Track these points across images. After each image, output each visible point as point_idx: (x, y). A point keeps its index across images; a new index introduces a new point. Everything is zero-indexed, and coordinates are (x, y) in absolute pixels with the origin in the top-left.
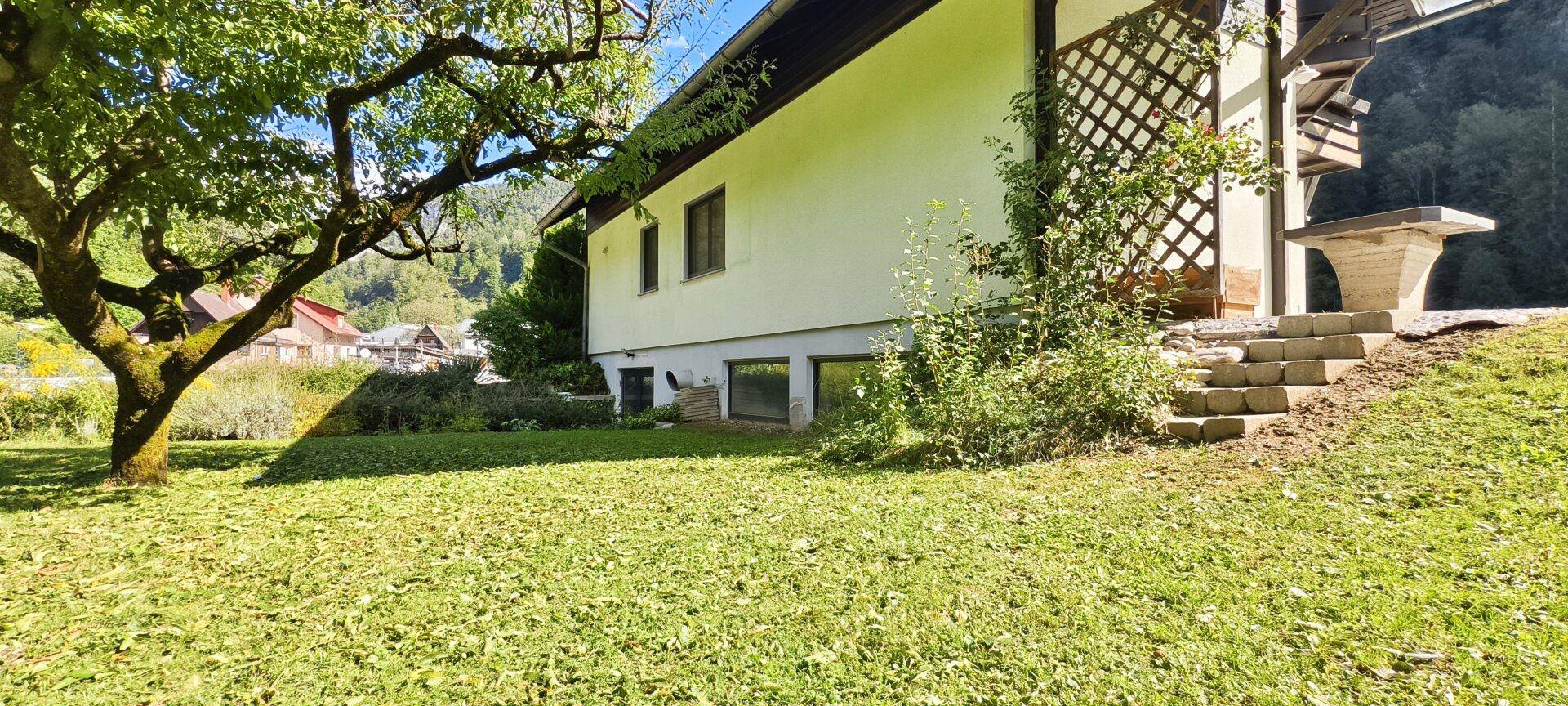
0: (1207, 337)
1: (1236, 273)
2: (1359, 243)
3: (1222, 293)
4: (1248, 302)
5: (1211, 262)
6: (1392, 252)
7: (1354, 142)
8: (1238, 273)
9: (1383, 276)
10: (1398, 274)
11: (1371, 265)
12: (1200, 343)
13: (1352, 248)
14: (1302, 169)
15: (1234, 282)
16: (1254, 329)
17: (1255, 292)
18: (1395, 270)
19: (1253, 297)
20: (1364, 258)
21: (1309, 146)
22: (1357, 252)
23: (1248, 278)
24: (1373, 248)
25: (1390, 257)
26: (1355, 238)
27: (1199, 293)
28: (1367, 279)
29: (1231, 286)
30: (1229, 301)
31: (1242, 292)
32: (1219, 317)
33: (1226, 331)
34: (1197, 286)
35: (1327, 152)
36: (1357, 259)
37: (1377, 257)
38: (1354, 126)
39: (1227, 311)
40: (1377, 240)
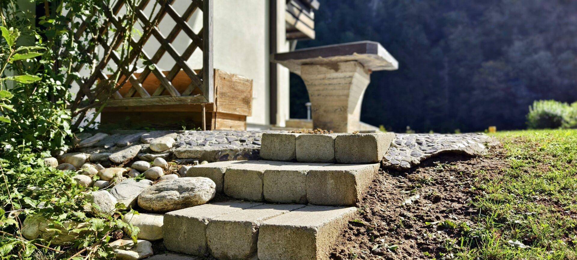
0: (184, 156)
1: (228, 80)
2: (324, 69)
3: (211, 100)
4: (238, 112)
5: (200, 66)
6: (345, 78)
7: (312, 24)
8: (230, 81)
9: (339, 96)
10: (347, 96)
11: (331, 87)
12: (172, 166)
13: (319, 72)
14: (288, 35)
15: (225, 90)
16: (237, 146)
17: (247, 102)
18: (345, 92)
19: (245, 108)
20: (327, 82)
21: (292, 20)
22: (322, 76)
23: (240, 87)
24: (334, 74)
25: (343, 81)
26: (322, 64)
27: (189, 100)
28: (328, 98)
29: (223, 94)
30: (220, 110)
31: (234, 102)
32: (209, 128)
33: (208, 148)
34: (188, 92)
35: (300, 26)
36: (322, 82)
37: (335, 81)
38: (312, 15)
39: (218, 122)
40: (335, 67)
